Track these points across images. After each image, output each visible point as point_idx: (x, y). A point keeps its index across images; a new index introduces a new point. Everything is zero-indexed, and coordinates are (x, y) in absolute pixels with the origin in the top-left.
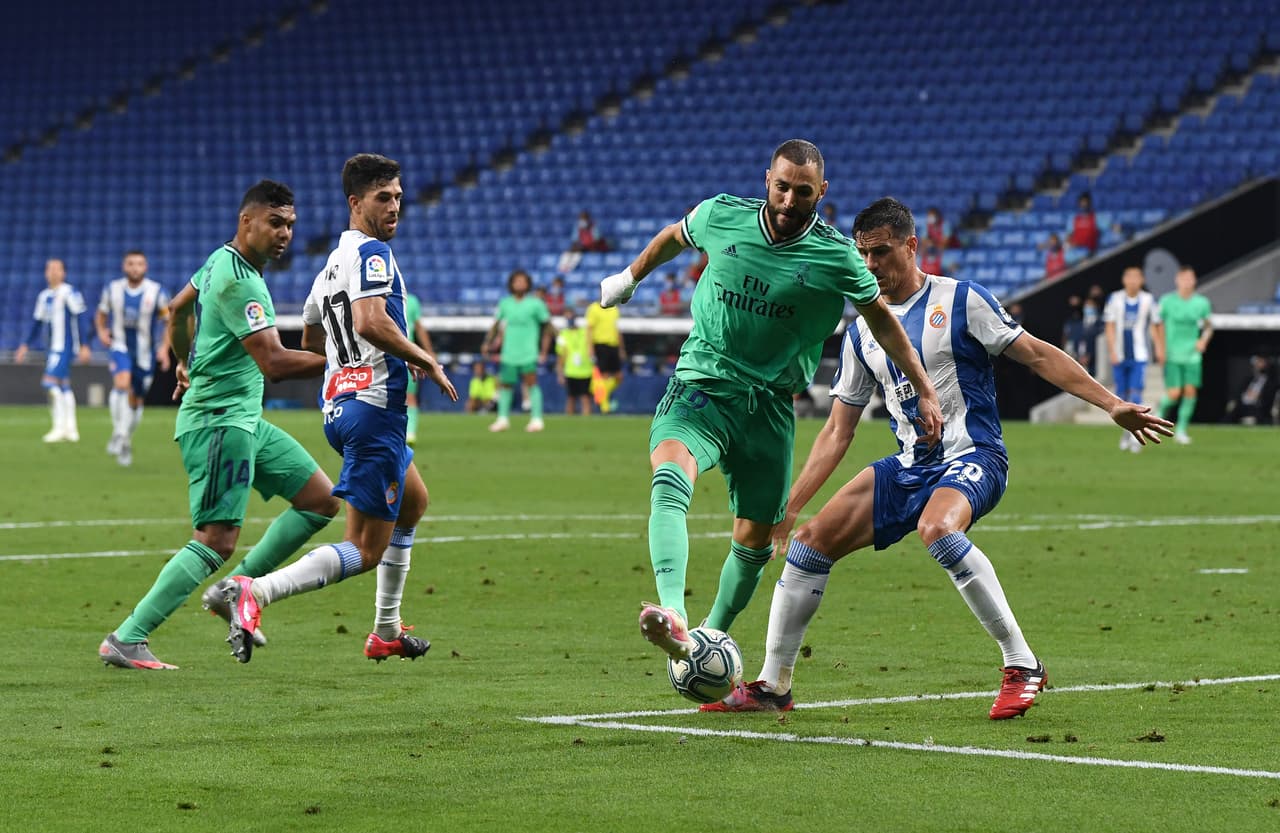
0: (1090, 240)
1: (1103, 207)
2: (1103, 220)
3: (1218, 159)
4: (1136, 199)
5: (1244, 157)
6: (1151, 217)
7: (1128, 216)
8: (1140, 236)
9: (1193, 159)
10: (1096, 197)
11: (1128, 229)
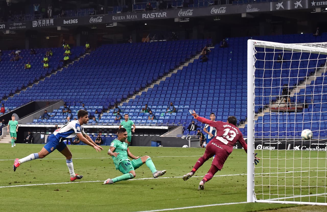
0: (4, 111)
1: (6, 106)
2: (6, 108)
3: (26, 98)
4: (12, 105)
5: (30, 98)
6: (14, 108)
7: (10, 108)
8: (12, 111)
9: (22, 98)
10: (5, 104)
11: (10, 110)
